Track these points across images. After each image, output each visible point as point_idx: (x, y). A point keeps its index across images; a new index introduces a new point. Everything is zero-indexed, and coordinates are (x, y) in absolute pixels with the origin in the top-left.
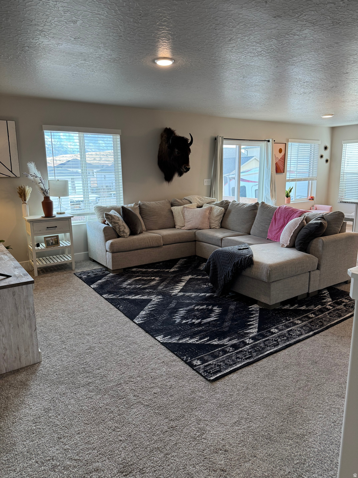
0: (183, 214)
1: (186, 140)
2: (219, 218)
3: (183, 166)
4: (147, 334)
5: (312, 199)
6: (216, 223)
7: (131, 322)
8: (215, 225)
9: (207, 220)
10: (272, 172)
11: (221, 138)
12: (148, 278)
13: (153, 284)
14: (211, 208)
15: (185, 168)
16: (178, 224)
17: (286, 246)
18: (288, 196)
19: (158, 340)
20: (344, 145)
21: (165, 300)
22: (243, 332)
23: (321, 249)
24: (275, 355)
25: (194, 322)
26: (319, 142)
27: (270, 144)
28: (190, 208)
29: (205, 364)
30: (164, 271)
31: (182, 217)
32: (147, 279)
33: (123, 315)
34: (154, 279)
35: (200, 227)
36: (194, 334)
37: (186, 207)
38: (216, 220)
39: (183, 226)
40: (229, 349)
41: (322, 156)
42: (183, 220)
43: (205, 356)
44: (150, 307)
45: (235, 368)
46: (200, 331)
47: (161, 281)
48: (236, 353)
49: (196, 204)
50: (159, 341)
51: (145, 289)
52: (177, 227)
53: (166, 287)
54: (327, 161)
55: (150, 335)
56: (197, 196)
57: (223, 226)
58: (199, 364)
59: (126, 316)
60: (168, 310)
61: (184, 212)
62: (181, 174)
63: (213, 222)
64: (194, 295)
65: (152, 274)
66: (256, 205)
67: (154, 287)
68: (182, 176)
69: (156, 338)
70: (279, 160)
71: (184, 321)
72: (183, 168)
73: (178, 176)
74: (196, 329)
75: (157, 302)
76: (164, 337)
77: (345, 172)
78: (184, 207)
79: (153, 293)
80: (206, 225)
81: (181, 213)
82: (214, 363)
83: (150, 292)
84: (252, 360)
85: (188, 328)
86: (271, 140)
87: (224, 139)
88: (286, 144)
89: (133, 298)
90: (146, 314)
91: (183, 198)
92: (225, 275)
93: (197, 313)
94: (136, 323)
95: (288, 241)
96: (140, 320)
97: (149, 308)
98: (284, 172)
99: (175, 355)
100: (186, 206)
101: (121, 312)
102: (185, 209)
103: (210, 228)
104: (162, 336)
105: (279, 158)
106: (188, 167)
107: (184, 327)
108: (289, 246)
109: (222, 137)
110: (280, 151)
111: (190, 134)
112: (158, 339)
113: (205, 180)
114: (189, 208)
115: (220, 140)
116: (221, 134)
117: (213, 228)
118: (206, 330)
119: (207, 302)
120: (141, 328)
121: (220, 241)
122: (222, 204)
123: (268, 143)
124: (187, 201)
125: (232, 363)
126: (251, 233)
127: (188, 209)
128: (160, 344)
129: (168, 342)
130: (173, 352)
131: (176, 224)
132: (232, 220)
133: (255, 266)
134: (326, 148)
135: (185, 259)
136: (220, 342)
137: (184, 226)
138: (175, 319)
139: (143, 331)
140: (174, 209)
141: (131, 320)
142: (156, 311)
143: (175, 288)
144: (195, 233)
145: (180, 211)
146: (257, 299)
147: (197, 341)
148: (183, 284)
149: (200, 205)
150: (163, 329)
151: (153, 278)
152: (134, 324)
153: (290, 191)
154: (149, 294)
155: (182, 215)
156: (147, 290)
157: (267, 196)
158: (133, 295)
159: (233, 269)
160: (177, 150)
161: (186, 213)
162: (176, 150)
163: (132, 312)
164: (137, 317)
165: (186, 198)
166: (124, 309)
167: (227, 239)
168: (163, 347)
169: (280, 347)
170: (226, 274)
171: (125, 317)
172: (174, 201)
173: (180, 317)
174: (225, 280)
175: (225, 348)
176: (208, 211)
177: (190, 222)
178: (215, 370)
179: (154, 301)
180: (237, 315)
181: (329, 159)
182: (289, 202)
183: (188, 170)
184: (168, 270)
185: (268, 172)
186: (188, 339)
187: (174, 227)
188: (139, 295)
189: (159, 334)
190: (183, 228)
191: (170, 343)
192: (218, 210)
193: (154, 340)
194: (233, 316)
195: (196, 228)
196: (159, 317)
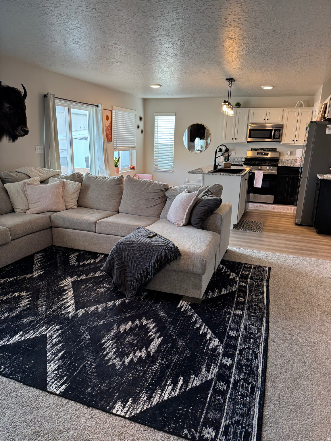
0: (24, 193)
1: (19, 92)
2: (76, 196)
3: (20, 128)
4: (92, 411)
5: (133, 168)
6: (73, 202)
7: (44, 394)
8: (72, 205)
9: (62, 199)
10: (104, 141)
11: (52, 96)
12: (9, 296)
13: (24, 305)
14: (64, 183)
15: (22, 131)
16: (19, 206)
17: (182, 225)
18: (116, 166)
19: (119, 416)
20: (155, 117)
21: (68, 329)
22: (208, 349)
23: (219, 224)
24: (268, 371)
25: (141, 357)
26: (136, 112)
27: (99, 109)
28: (34, 185)
29: (221, 430)
30: (25, 278)
31: (24, 198)
32: (7, 299)
33: (18, 385)
34: (19, 296)
35: (54, 208)
36: (158, 378)
37: (28, 184)
38: (73, 198)
39: (27, 208)
40: (221, 386)
41: (138, 127)
42: (26, 200)
43: (207, 413)
44: (53, 351)
45: (257, 417)
46: (163, 370)
47: (35, 297)
48: (233, 388)
49: (38, 178)
50: (124, 417)
51: (18, 317)
52: (17, 211)
53: (49, 306)
54: (142, 131)
55: (98, 409)
56: (34, 168)
57: (81, 204)
58: (214, 434)
59: (25, 384)
60: (87, 346)
61: (25, 189)
62: (14, 138)
63: (69, 200)
64: (100, 308)
65: (10, 287)
66: (121, 178)
67: (31, 310)
68: (16, 142)
69: (114, 412)
70: (107, 128)
71: (127, 361)
72: (19, 130)
73: (10, 140)
74: (154, 368)
75: (57, 337)
76: (125, 406)
77: (158, 143)
78: (25, 183)
79: (37, 322)
80: (62, 206)
81: (21, 192)
82: (228, 421)
83: (32, 321)
84: (259, 392)
85: (141, 370)
86: (100, 105)
87: (56, 98)
88: (111, 111)
89: (11, 342)
90: (58, 368)
91: (14, 171)
92: (141, 274)
93: (130, 338)
94: (55, 394)
95: (183, 219)
96: (59, 384)
97: (55, 354)
98: (112, 141)
99: (169, 435)
100: (25, 181)
101: (11, 379)
102: (27, 186)
103: (67, 209)
104: (119, 403)
105: (107, 126)
106: (26, 129)
107: (135, 372)
108: (185, 225)
109: (54, 95)
110: (107, 118)
111: (22, 84)
112: (118, 413)
113: (37, 147)
114: (32, 184)
115: (51, 98)
116: (51, 91)
117: (69, 209)
118: (167, 365)
119: (127, 315)
120: (72, 400)
121: (94, 225)
122: (74, 178)
123: (97, 108)
124: (24, 176)
125: (246, 410)
126: (120, 210)
127: (31, 186)
128: (128, 423)
129: (138, 412)
130: (161, 429)
131: (14, 207)
132: (92, 196)
133: (183, 257)
134: (141, 119)
135: (41, 253)
136: (200, 379)
137: (29, 209)
138: (112, 362)
139: (82, 406)
140: (10, 187)
141: (41, 389)
142: (71, 357)
143: (65, 304)
144: (50, 217)
145: (19, 189)
146: (182, 294)
147: (173, 390)
148: (71, 294)
149: (43, 179)
150: (110, 388)
151: (17, 294)
152: (52, 396)
153: (118, 161)
154: (34, 326)
155: (23, 195)
156: (26, 320)
157: (100, 166)
158: (8, 336)
159: (155, 265)
160: (9, 105)
161: (29, 191)
162: (7, 105)
163: (31, 374)
164: (48, 379)
165: (18, 170)
166: (11, 372)
167: (104, 222)
168: (138, 426)
169: (261, 356)
170: (142, 272)
171: (26, 387)
172: (6, 176)
173: (113, 354)
174: (141, 279)
175: (214, 386)
176: (61, 188)
177: (39, 203)
178: (241, 434)
179: (51, 336)
180: (177, 324)
181: (143, 130)
182: (117, 172)
183: (26, 133)
184: (30, 276)
185: (99, 140)
186: (159, 392)
187: (13, 211)
188: (17, 333)
189: (111, 401)
190: (28, 212)
191: (141, 412)
192: (73, 186)
193: (113, 416)
194: (175, 327)
195: (48, 210)
196: (84, 366)
